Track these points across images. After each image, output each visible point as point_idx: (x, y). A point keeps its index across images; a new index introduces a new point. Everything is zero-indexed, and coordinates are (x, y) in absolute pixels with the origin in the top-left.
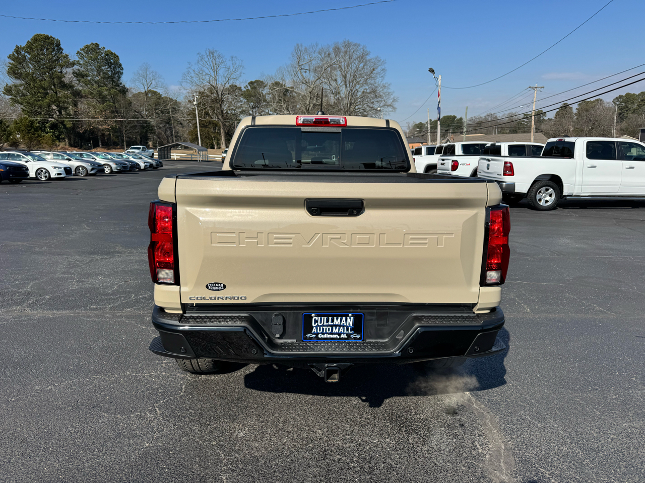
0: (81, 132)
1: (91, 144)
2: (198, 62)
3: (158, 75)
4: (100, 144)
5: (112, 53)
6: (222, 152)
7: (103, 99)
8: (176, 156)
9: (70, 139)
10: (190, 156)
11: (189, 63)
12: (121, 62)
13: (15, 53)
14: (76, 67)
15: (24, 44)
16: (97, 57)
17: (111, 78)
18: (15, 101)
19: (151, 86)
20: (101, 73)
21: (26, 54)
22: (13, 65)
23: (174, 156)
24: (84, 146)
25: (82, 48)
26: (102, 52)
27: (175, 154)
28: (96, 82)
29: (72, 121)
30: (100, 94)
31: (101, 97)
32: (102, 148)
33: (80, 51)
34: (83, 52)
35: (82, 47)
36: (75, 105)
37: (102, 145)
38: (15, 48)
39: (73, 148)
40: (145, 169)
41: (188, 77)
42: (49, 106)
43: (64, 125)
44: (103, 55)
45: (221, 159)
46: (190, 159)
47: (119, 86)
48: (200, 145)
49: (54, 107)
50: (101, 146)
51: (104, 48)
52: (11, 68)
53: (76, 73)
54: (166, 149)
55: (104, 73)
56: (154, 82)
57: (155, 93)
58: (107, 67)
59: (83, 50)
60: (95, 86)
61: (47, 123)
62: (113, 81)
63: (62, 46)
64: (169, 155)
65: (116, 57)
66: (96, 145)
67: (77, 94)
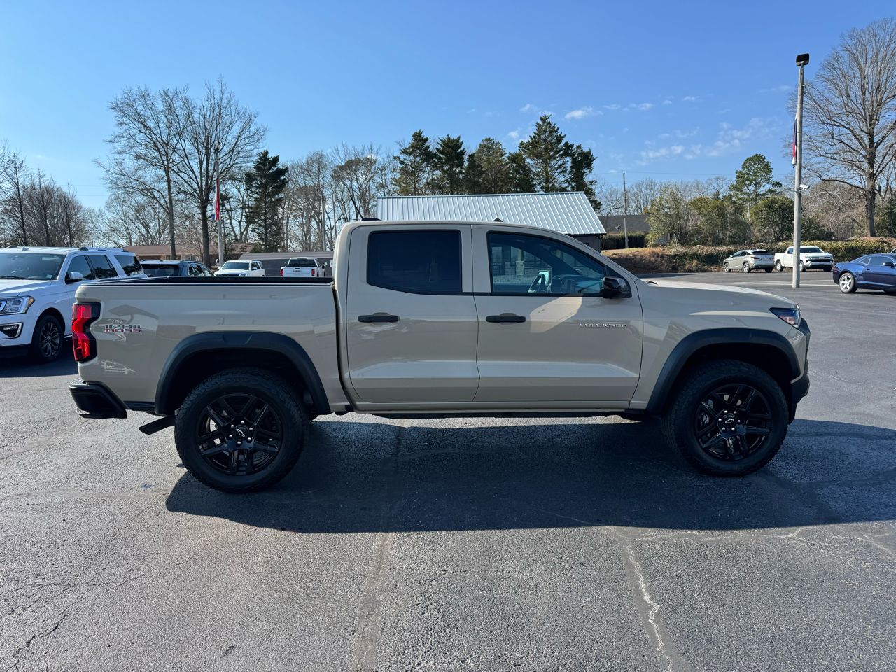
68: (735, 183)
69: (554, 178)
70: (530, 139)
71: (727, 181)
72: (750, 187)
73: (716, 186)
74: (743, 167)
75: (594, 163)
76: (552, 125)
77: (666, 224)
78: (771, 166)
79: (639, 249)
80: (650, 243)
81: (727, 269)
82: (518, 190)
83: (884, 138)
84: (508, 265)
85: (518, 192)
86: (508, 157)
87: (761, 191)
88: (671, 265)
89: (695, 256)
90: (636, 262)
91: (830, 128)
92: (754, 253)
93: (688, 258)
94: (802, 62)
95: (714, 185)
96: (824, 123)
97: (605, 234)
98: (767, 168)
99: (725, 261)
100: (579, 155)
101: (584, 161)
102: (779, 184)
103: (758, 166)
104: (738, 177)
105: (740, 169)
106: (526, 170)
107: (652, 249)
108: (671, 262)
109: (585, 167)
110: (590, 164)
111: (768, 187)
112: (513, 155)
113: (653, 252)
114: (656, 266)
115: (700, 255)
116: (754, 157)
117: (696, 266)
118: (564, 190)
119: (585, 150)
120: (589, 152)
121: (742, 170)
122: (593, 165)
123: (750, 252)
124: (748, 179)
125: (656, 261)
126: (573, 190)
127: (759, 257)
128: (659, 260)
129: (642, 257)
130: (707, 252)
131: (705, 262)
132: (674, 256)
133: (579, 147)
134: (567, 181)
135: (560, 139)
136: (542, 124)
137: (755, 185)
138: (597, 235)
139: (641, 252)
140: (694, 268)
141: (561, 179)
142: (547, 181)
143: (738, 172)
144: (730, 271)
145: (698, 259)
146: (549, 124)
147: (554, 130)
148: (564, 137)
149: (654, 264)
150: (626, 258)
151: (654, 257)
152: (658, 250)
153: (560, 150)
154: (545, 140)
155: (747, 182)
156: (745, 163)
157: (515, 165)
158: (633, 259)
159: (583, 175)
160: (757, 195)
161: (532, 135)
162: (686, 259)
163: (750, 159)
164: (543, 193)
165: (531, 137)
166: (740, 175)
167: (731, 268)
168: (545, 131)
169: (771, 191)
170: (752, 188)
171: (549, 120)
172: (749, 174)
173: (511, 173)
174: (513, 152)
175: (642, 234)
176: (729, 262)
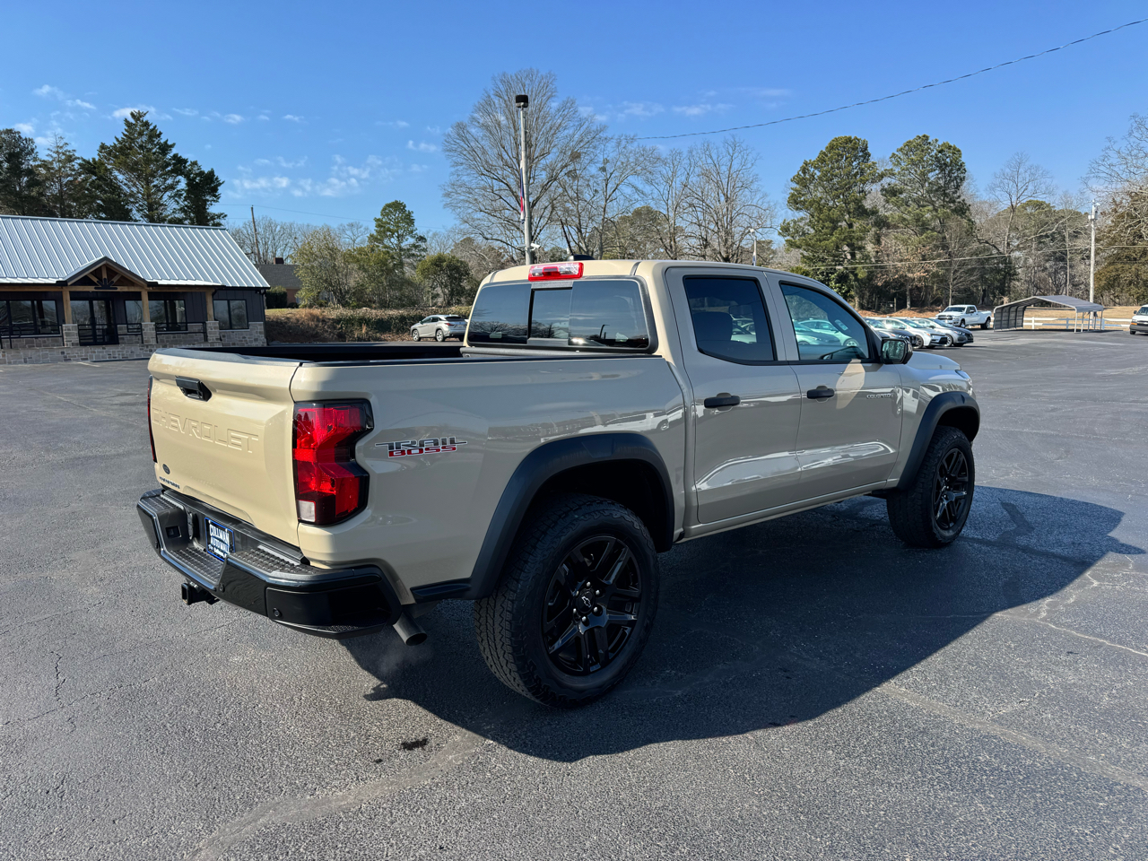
0: (880, 284)
1: (893, 304)
2: (1130, 134)
3: (1041, 172)
4: (908, 303)
5: (950, 147)
6: (1135, 312)
7: (923, 227)
8: (1036, 321)
9: (861, 297)
10: (1065, 322)
11: (1109, 139)
12: (963, 159)
13: (800, 173)
14: (886, 181)
15: (814, 157)
16: (922, 158)
17: (942, 191)
18: (791, 244)
19: (1025, 193)
20: (927, 184)
21: (816, 171)
22: (796, 191)
23: (1030, 321)
24: (883, 309)
25: (899, 147)
26: (932, 148)
27: (1033, 319)
28: (914, 201)
29: (868, 268)
30: (918, 220)
31: (920, 223)
32: (910, 310)
33: (897, 153)
34: (900, 154)
35: (901, 146)
36: (878, 242)
37: (911, 306)
38: (802, 164)
39: (864, 311)
40: (931, 347)
41: (1102, 168)
42: (837, 248)
43: (856, 275)
44: (933, 154)
45: (1129, 326)
46: (1064, 327)
47: (954, 202)
48: (1091, 300)
49: (846, 248)
50: (908, 306)
51: (937, 141)
52: (793, 195)
53: (886, 190)
54: (1013, 309)
55: (929, 183)
56: (1031, 187)
57: (1039, 205)
58: (937, 172)
59: (901, 150)
60: (913, 205)
61: (832, 273)
62: (945, 195)
63: (869, 150)
64: (1019, 321)
65: (957, 151)
66: (901, 306)
67: (882, 223)
68: (375, 234)
69: (162, 205)
70: (116, 143)
71: (362, 229)
72: (392, 240)
73: (351, 234)
74: (382, 214)
75: (220, 189)
76: (151, 127)
77: (321, 278)
78: (414, 216)
79: (289, 310)
80: (303, 303)
81: (416, 337)
82: (104, 216)
83: (538, 199)
84: (122, 328)
85: (101, 218)
86: (80, 164)
87: (404, 245)
88: (336, 332)
89: (363, 321)
90: (290, 328)
91: (490, 181)
92: (448, 319)
93: (356, 324)
94: (522, 104)
95: (348, 233)
96: (482, 174)
97: (269, 288)
98: (409, 219)
99: (413, 327)
100: (197, 175)
101: (204, 186)
102: (422, 239)
103: (397, 216)
104: (378, 226)
105: (379, 217)
106: (115, 188)
107: (307, 310)
108: (335, 328)
109: (209, 194)
110: (215, 189)
111: (411, 241)
112: (88, 162)
113: (311, 314)
114: (317, 333)
115: (370, 320)
116: (393, 204)
117: (367, 333)
118: (179, 222)
119: (206, 170)
120: (212, 173)
121: (381, 217)
122: (219, 192)
123: (442, 317)
124: (389, 230)
125: (317, 326)
126: (192, 224)
127: (453, 323)
128: (320, 324)
129: (298, 320)
130: (377, 316)
131: (375, 329)
132: (338, 321)
133: (195, 163)
134: (182, 210)
135: (165, 148)
136: (134, 122)
137: (398, 237)
138: (257, 289)
139: (295, 315)
140: (365, 336)
141: (171, 206)
142: (150, 207)
143: (377, 220)
144: (420, 339)
145: (368, 325)
146: (146, 124)
147: (154, 135)
148: (172, 146)
149: (314, 330)
150: (277, 322)
151: (313, 321)
152: (317, 311)
153: (168, 165)
154: (141, 147)
155: (388, 233)
156: (384, 209)
157: (94, 178)
158: (286, 323)
159: (206, 204)
160: (401, 249)
161: (120, 137)
162: (353, 324)
163: (389, 206)
164: (145, 223)
165: (117, 140)
166: (380, 223)
167: (421, 336)
168: (141, 134)
169: (415, 246)
170: (394, 240)
171: (145, 119)
172: (389, 223)
173: (87, 189)
174: (89, 157)
175: (284, 290)
176: (419, 329)
